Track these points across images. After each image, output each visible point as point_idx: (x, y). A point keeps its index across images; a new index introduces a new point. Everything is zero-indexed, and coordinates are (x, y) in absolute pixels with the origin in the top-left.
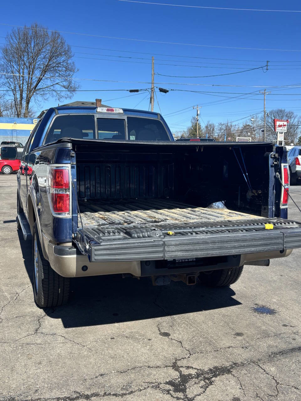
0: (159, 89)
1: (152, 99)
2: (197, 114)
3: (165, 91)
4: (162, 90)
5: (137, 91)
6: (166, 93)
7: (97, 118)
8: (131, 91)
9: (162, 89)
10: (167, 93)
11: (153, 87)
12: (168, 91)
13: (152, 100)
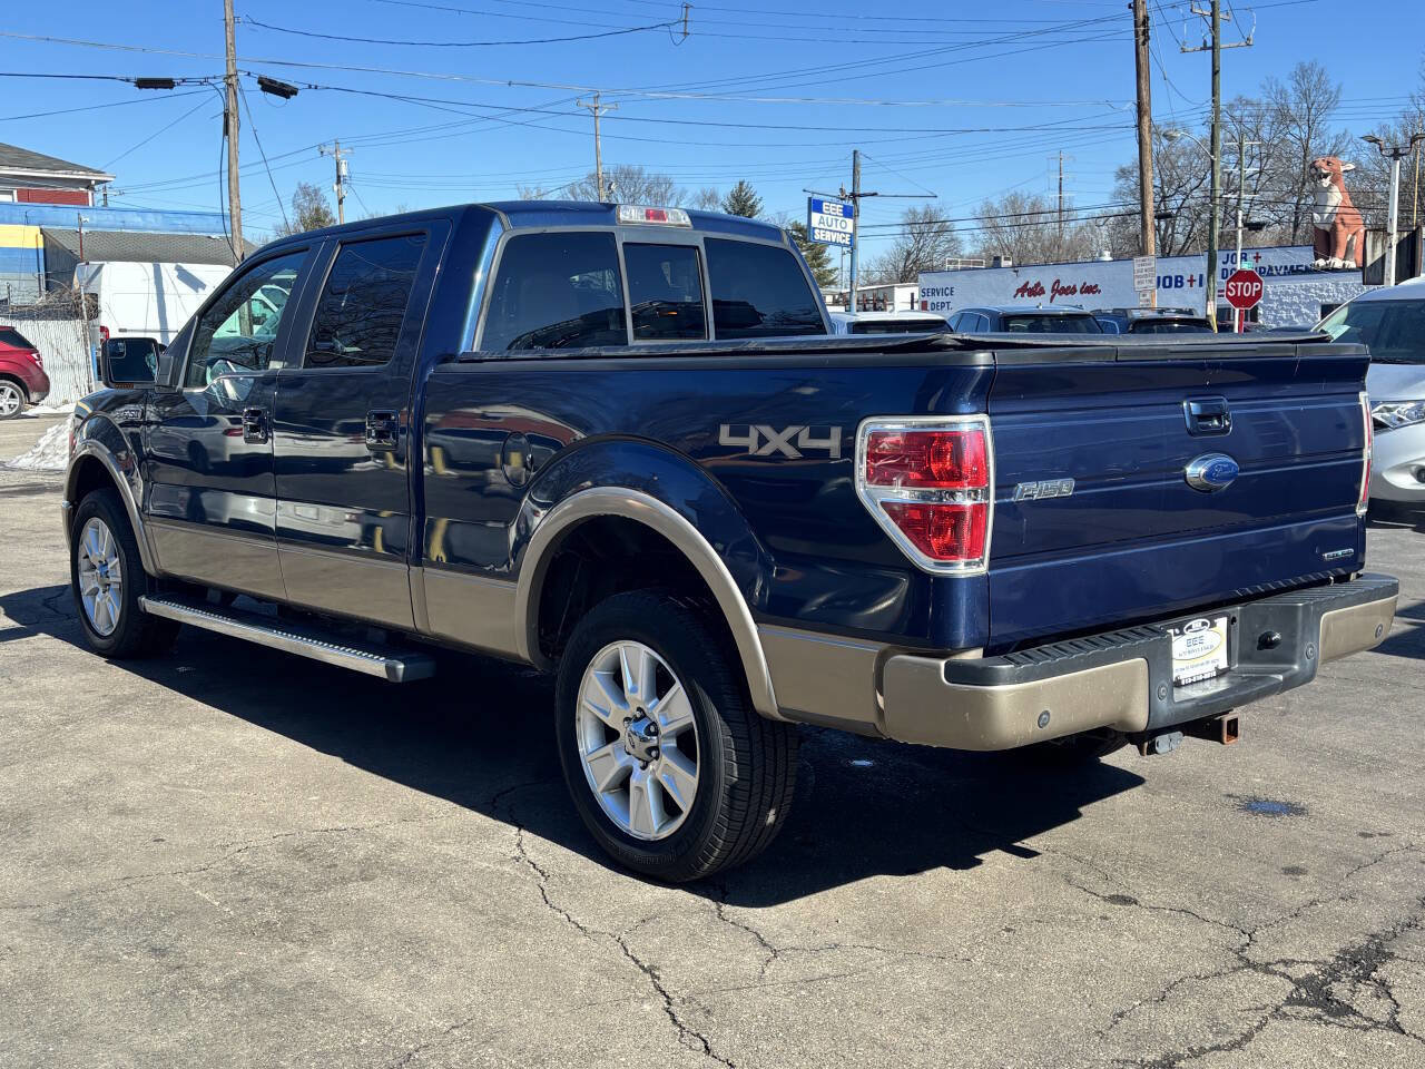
0: (260, 82)
1: (231, 118)
2: (339, 177)
3: (285, 91)
4: (269, 86)
5: (167, 84)
6: (288, 97)
7: (624, 244)
8: (143, 84)
9: (270, 81)
10: (293, 97)
11: (232, 72)
12: (294, 92)
13: (231, 123)
